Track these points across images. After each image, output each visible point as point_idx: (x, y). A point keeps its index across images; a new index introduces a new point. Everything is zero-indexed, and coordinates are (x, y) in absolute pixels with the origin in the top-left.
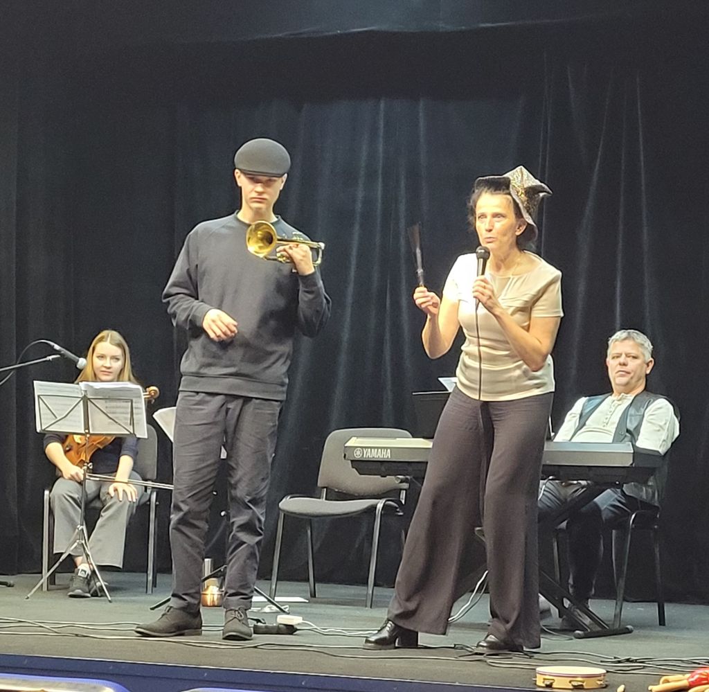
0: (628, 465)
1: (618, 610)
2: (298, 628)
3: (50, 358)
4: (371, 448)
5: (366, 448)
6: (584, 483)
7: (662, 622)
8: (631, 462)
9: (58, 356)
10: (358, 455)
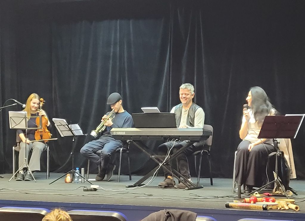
0: (201, 135)
1: (198, 181)
2: (98, 189)
3: (14, 104)
4: (119, 131)
5: (117, 131)
6: (187, 141)
7: (212, 184)
8: (202, 134)
9: (16, 104)
10: (115, 134)
